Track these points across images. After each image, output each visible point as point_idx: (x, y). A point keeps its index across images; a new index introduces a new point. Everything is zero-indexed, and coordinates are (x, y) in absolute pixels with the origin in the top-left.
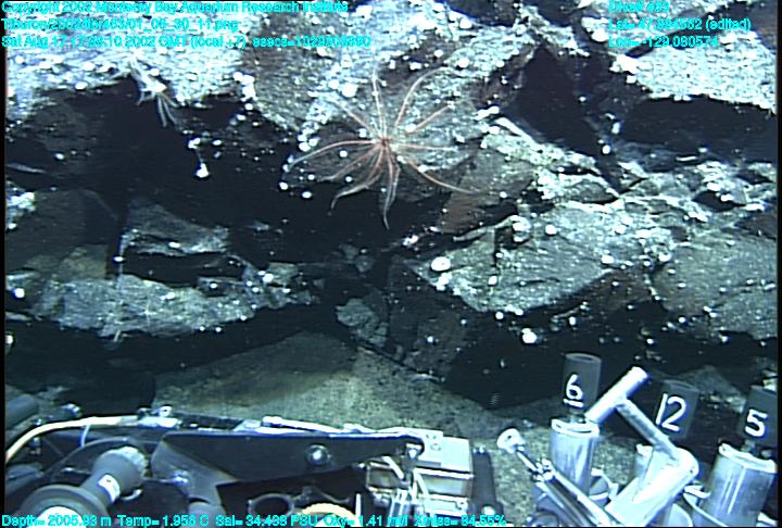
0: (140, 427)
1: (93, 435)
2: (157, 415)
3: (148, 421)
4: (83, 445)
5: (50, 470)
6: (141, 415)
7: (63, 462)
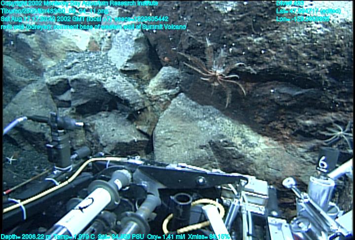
0: (128, 163)
1: (111, 164)
2: (134, 159)
3: (131, 161)
4: (107, 167)
5: (96, 175)
6: (129, 158)
7: (101, 172)
